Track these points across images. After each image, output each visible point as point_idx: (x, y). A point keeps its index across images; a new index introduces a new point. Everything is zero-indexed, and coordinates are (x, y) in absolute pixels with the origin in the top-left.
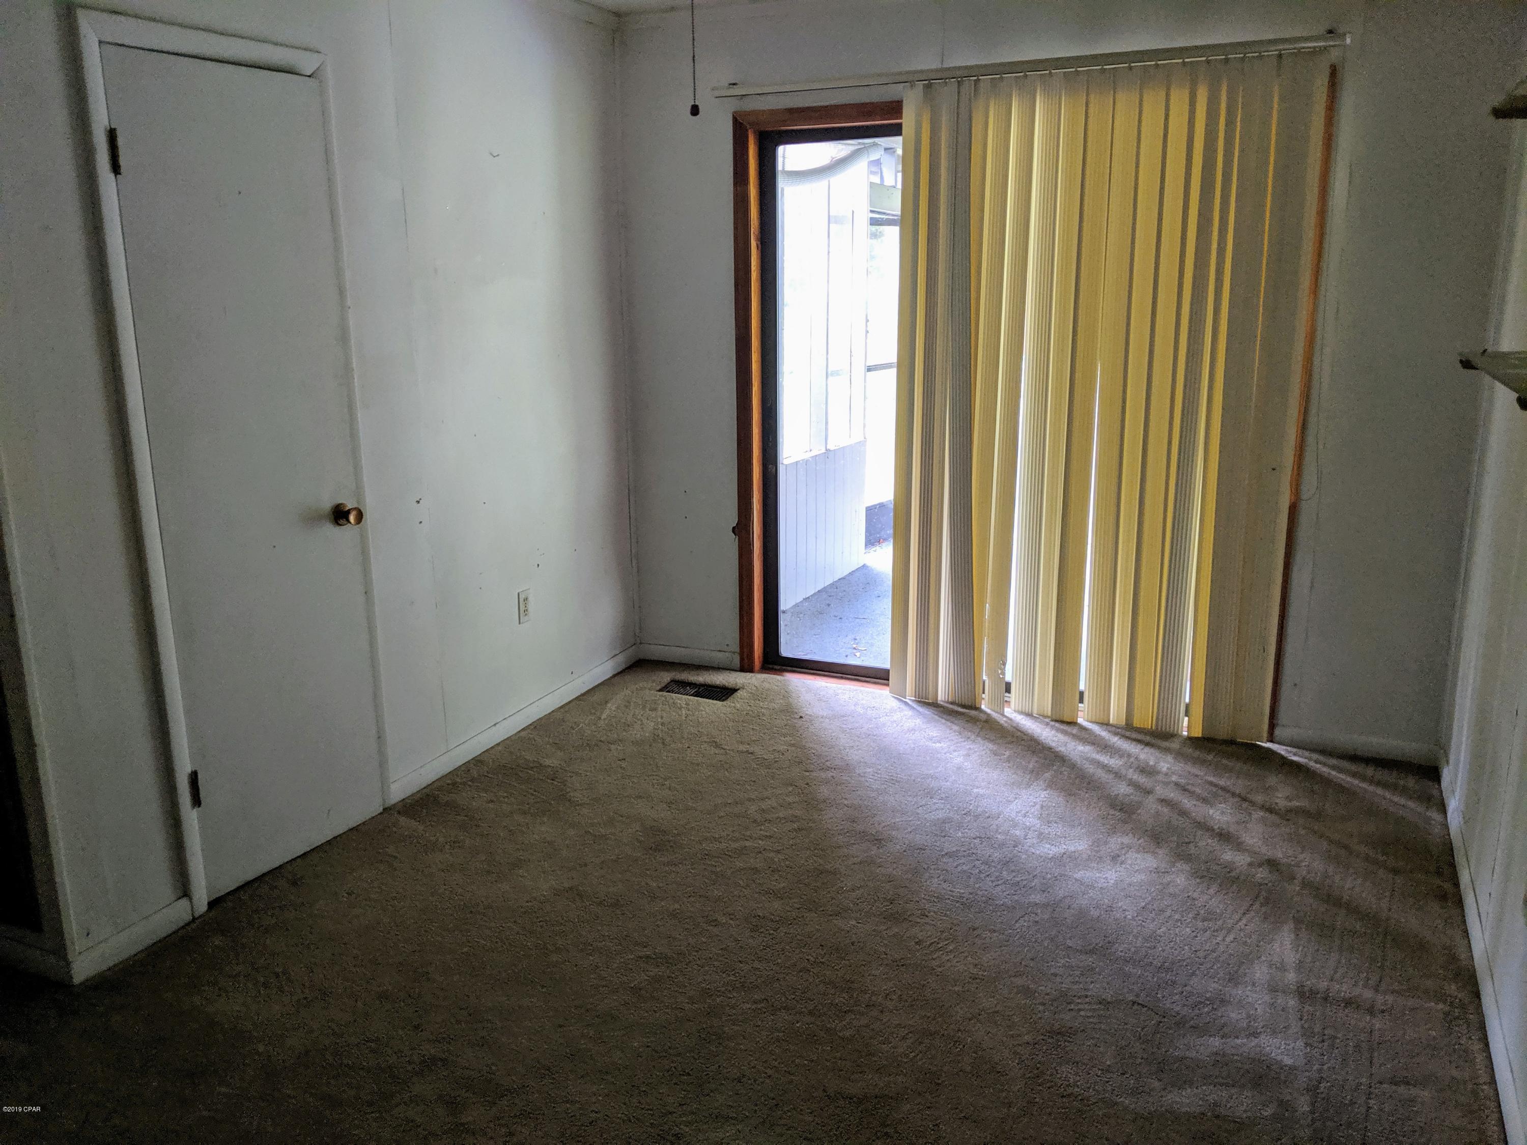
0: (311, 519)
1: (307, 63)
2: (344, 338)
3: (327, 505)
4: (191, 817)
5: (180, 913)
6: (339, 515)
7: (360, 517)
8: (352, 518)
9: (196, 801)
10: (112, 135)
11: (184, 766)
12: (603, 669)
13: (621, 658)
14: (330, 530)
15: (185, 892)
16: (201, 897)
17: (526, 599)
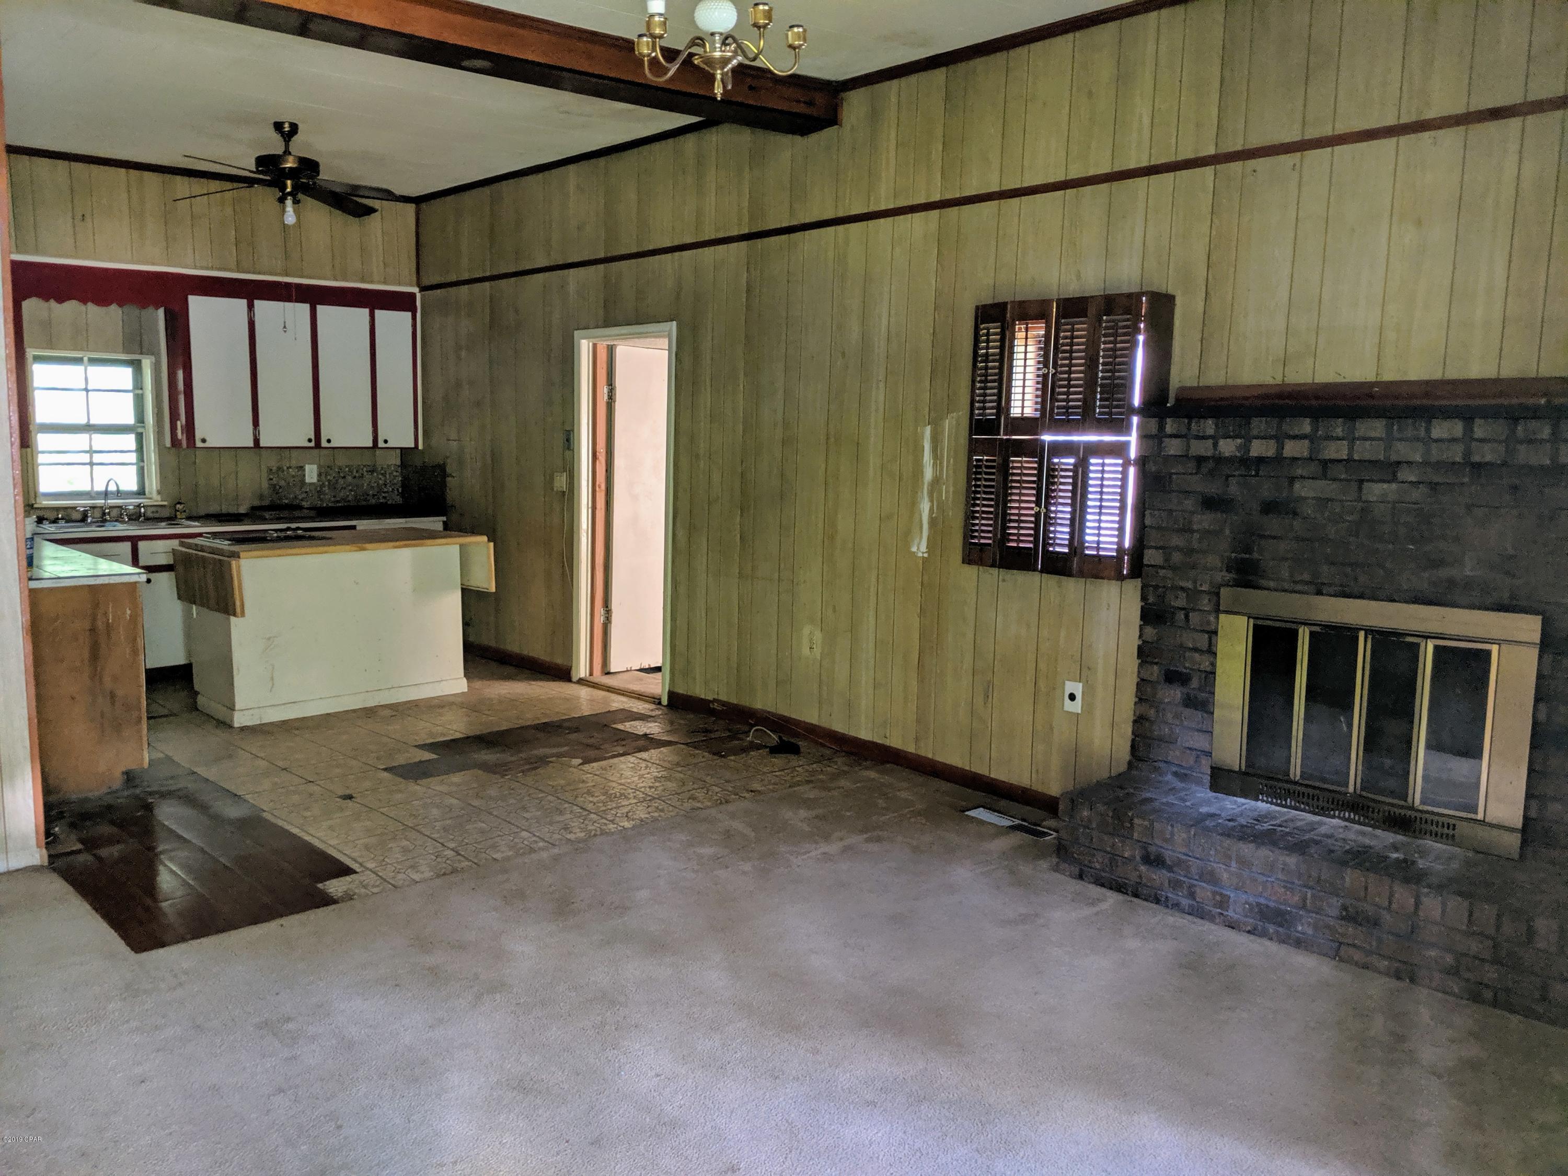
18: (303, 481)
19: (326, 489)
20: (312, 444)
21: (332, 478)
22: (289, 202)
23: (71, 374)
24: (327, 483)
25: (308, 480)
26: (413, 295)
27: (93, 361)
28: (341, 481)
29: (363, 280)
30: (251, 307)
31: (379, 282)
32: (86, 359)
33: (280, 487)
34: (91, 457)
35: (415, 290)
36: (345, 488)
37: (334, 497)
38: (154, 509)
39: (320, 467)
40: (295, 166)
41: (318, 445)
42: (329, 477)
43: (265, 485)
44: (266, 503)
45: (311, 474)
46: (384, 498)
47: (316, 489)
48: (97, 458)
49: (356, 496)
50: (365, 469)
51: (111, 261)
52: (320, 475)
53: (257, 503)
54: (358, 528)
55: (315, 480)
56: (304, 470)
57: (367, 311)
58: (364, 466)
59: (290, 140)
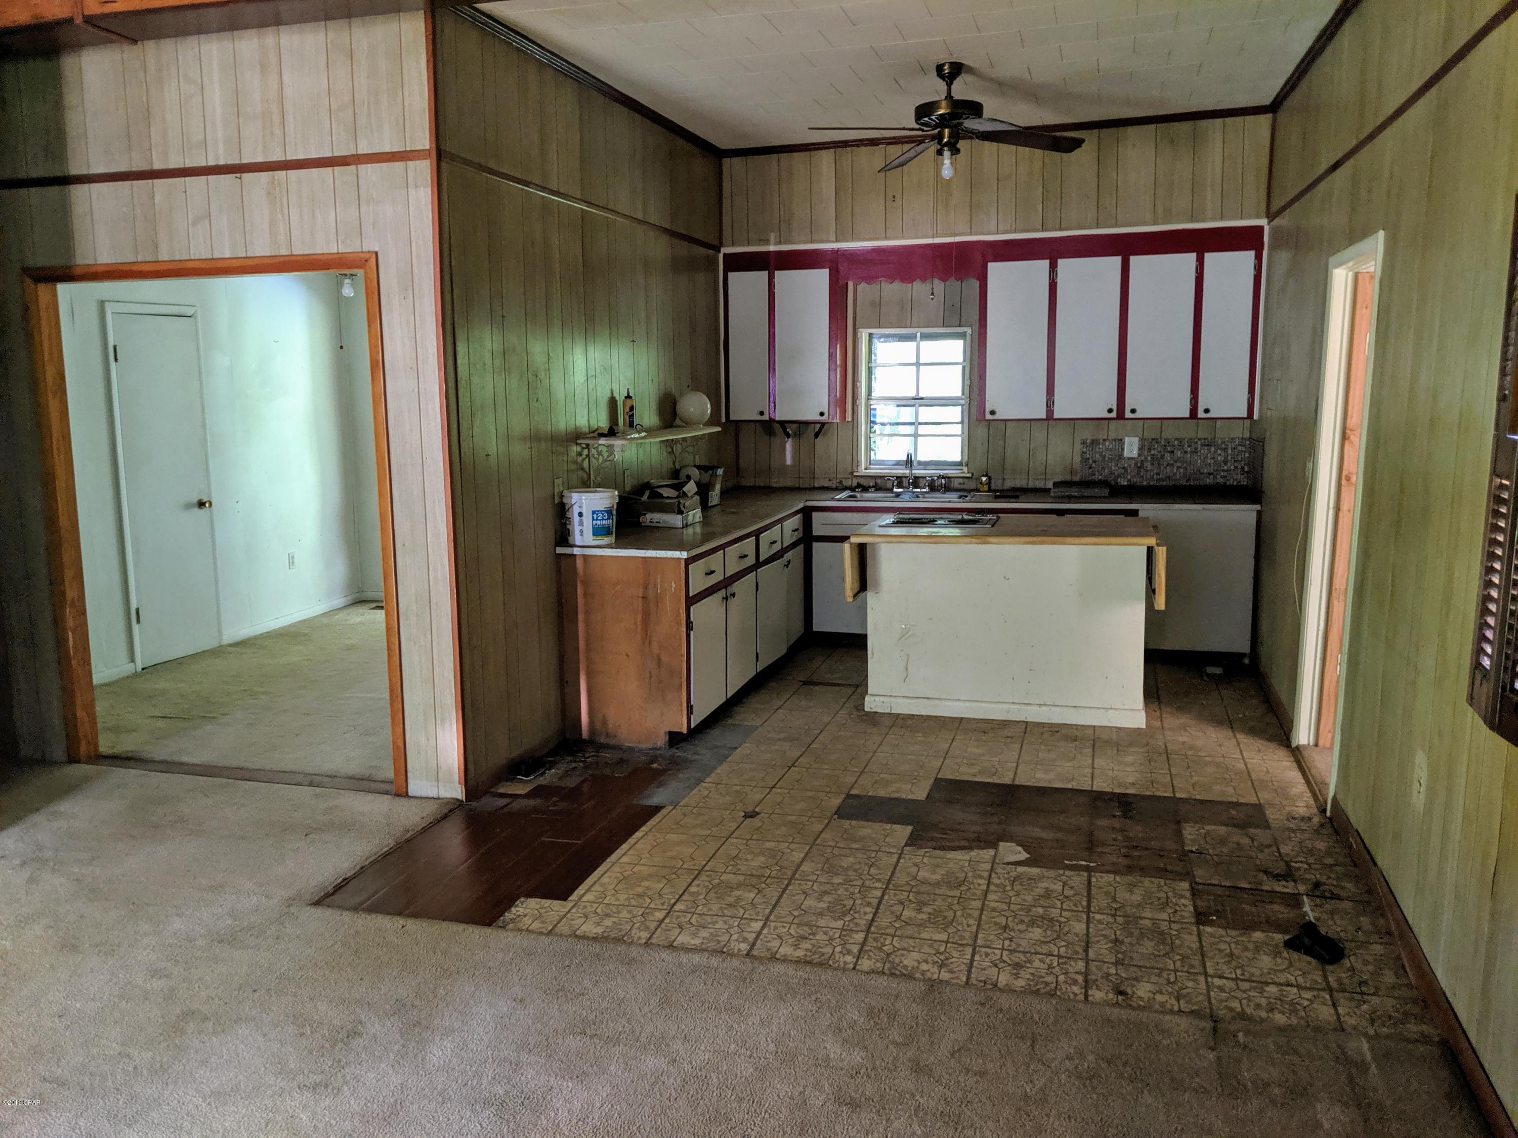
0: (188, 506)
1: (190, 311)
2: (204, 426)
3: (195, 500)
4: (136, 628)
5: (127, 668)
6: (201, 504)
7: (211, 504)
8: (207, 505)
9: (138, 621)
10: (115, 348)
11: (134, 606)
12: (340, 602)
13: (349, 598)
14: (196, 510)
15: (133, 660)
16: (139, 665)
17: (293, 557)
18: (1120, 456)
19: (1148, 465)
20: (1114, 415)
21: (1156, 453)
22: (947, 153)
23: (905, 350)
24: (1149, 458)
25: (1126, 454)
26: (1261, 228)
27: (925, 337)
28: (1168, 456)
29: (1193, 220)
30: (1053, 267)
31: (1213, 219)
32: (918, 334)
33: (1094, 462)
34: (916, 429)
35: (1263, 222)
36: (1172, 465)
37: (1158, 474)
38: (961, 481)
39: (1142, 440)
40: (948, 111)
41: (1121, 416)
42: (1152, 452)
43: (1077, 459)
44: (1077, 478)
45: (1131, 448)
46: (1224, 477)
47: (1136, 464)
48: (922, 429)
49: (1185, 474)
50: (1199, 443)
51: (916, 237)
52: (1141, 449)
53: (1068, 478)
54: (1141, 514)
55: (1135, 453)
56: (1124, 443)
57: (1193, 256)
58: (1199, 439)
59: (952, 83)
